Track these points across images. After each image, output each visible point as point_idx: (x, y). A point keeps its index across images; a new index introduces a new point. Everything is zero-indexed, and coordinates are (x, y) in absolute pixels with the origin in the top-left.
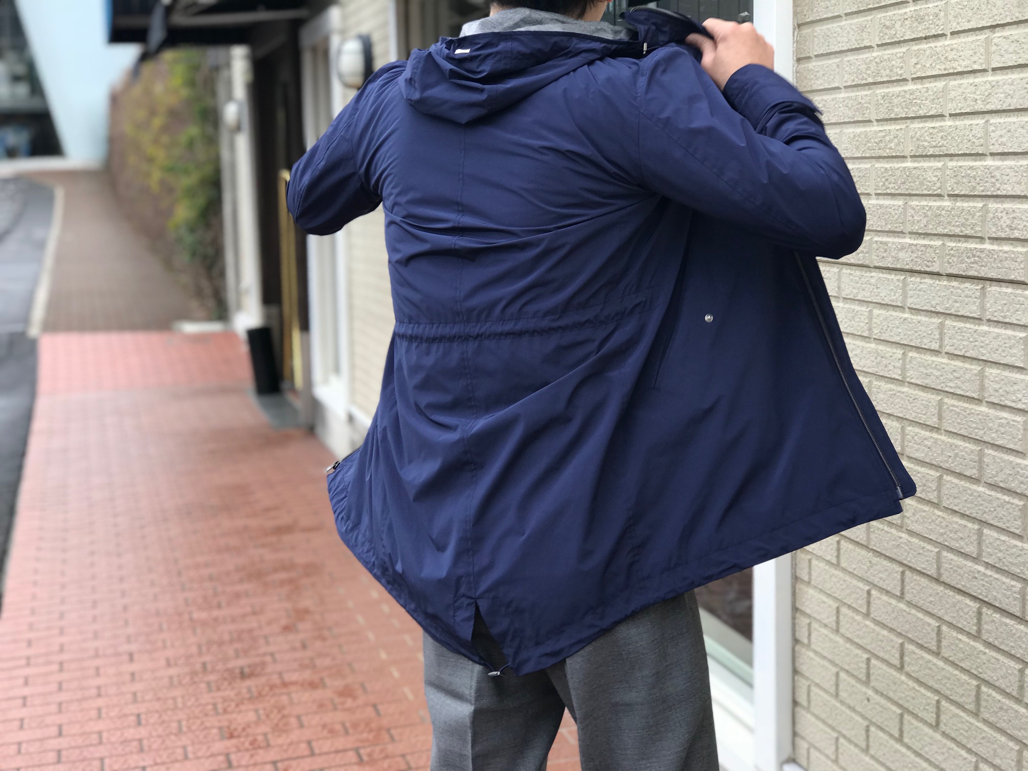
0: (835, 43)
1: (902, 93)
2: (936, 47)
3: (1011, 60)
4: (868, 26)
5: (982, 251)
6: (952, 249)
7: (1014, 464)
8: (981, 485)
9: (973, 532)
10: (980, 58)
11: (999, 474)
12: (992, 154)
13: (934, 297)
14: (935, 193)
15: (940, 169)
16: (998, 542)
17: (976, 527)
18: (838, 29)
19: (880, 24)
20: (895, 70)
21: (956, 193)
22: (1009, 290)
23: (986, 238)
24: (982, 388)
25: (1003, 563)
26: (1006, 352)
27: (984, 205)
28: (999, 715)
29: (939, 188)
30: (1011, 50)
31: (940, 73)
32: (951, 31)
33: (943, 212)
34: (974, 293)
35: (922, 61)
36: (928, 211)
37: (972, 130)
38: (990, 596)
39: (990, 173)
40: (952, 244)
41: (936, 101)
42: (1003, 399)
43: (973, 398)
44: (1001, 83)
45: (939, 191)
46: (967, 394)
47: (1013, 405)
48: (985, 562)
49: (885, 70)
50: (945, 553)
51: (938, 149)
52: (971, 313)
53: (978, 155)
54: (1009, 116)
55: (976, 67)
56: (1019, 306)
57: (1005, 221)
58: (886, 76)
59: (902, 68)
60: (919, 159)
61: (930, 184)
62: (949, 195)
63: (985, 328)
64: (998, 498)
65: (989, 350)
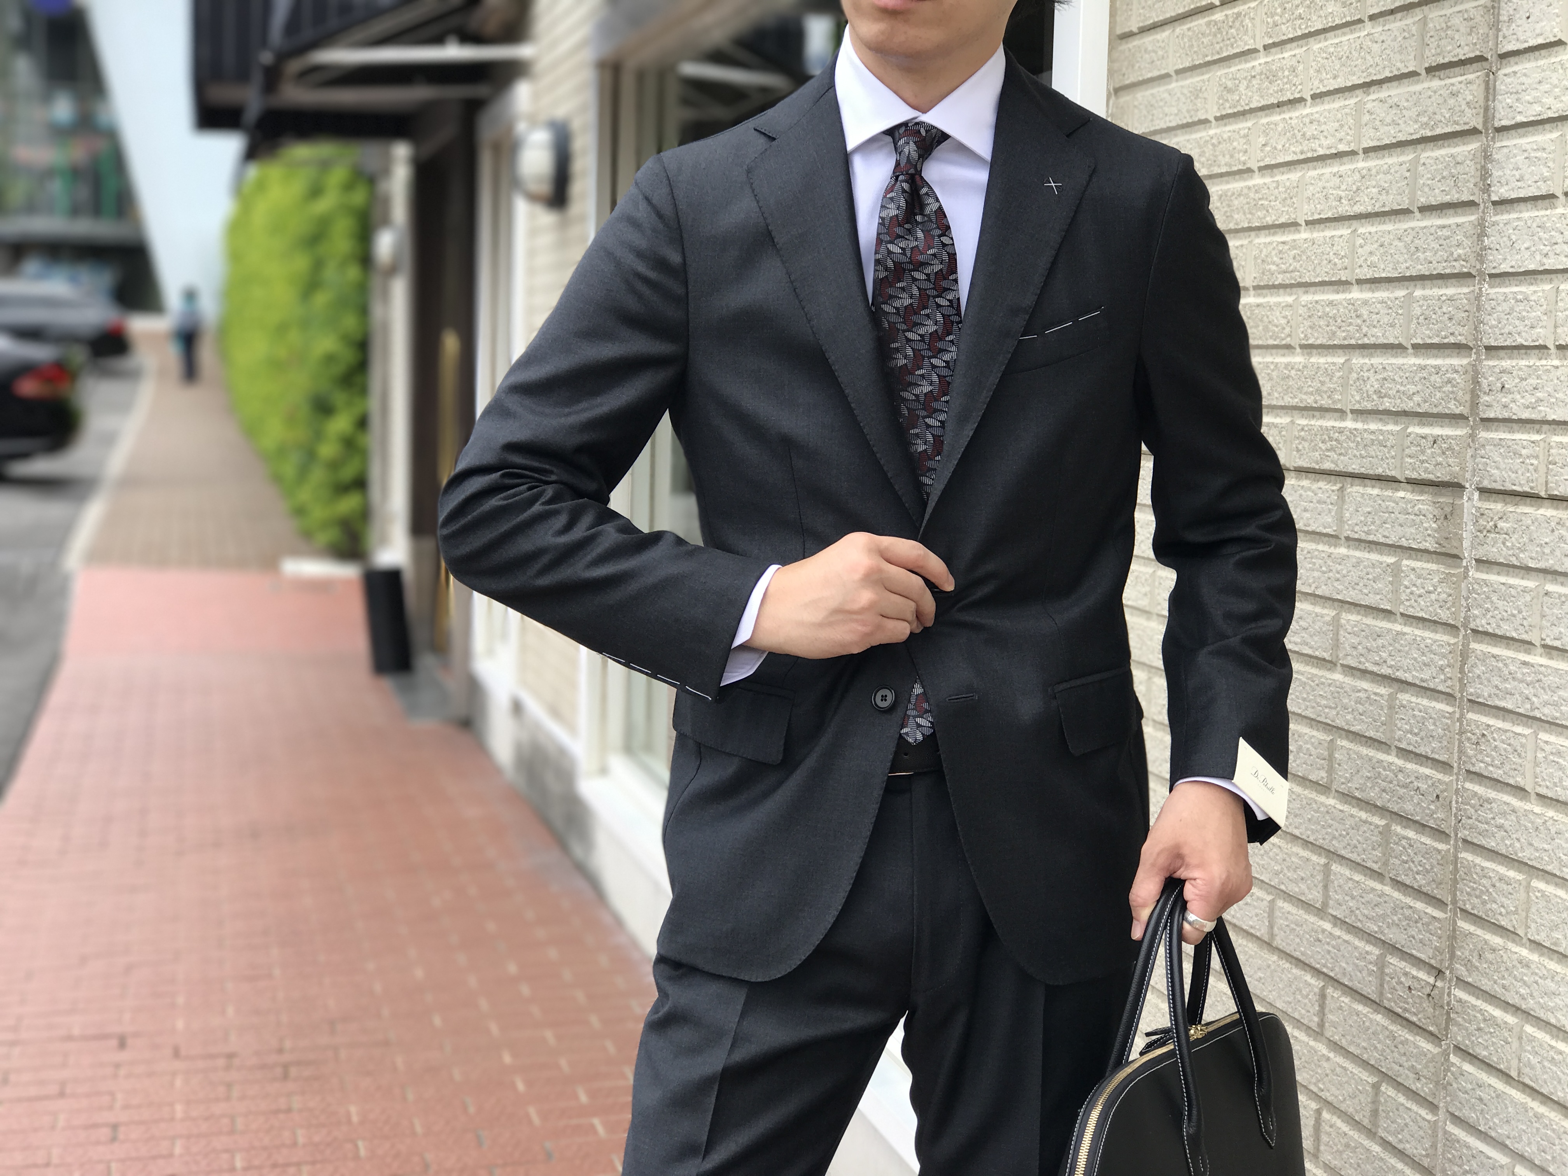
0: (1161, 116)
1: (1245, 191)
2: (1291, 118)
3: (1388, 135)
4: (1204, 88)
5: (1341, 431)
6: (1303, 429)
7: (1374, 760)
8: (1332, 795)
9: (1318, 868)
10: (1348, 134)
11: (1355, 778)
12: (1359, 282)
14: (1284, 342)
15: (1291, 306)
16: (1350, 884)
17: (1323, 861)
18: (1166, 95)
19: (1220, 85)
20: (1236, 155)
21: (1310, 342)
22: (1376, 491)
23: (1348, 411)
24: (1336, 645)
25: (1356, 916)
26: (1369, 587)
27: (1346, 361)
28: (1345, 1156)
29: (1289, 335)
30: (1388, 120)
31: (1296, 158)
32: (1312, 93)
33: (1293, 373)
34: (1328, 497)
35: (1272, 141)
36: (1273, 371)
37: (1333, 245)
38: (1337, 969)
39: (1356, 311)
40: (1303, 422)
41: (1289, 202)
42: (1363, 660)
43: (1324, 660)
44: (1374, 172)
45: (1288, 341)
46: (1317, 653)
47: (1375, 669)
48: (1332, 915)
49: (1224, 156)
50: (1280, 903)
51: (1288, 275)
52: (1325, 528)
53: (1340, 283)
54: (1384, 222)
55: (1342, 147)
56: (1387, 515)
57: (1374, 383)
58: (1226, 165)
59: (1246, 152)
60: (1265, 291)
61: (1276, 329)
62: (1302, 347)
63: (1343, 550)
64: (1352, 816)
65: (1346, 584)
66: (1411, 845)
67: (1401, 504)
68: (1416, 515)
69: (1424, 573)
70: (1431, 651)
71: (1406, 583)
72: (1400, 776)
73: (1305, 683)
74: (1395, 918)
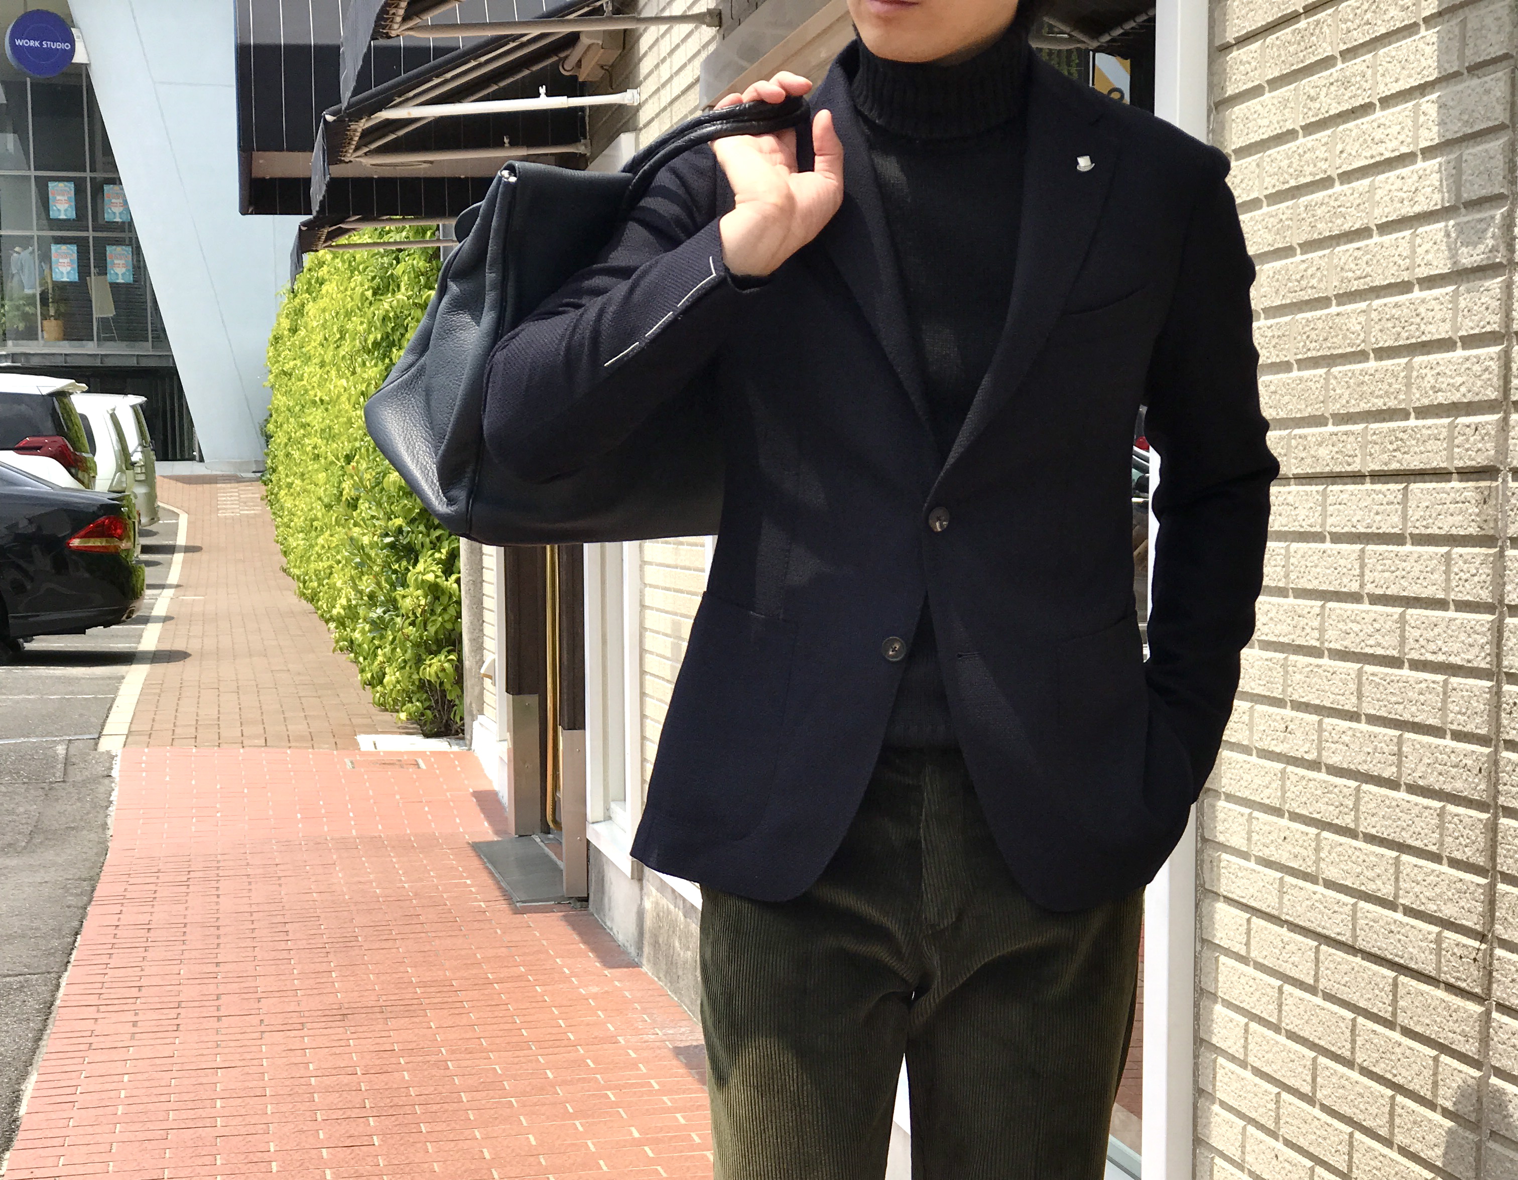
0: (1255, 129)
1: (1326, 200)
5: (1405, 431)
6: (1374, 433)
7: (1433, 747)
8: (1401, 788)
9: (1390, 862)
11: (1418, 767)
12: (1418, 281)
13: (1354, 511)
14: (1359, 349)
15: (1365, 312)
16: (1416, 870)
17: (1394, 854)
18: (1259, 108)
20: (1319, 164)
21: (1380, 346)
22: (1432, 485)
23: (1411, 410)
24: (1403, 640)
25: (1420, 901)
26: (1427, 580)
27: (1409, 360)
29: (1364, 341)
33: (1365, 379)
34: (1396, 497)
36: (1350, 378)
37: (1397, 247)
38: (1406, 955)
39: (1415, 310)
40: (1376, 426)
41: (1361, 207)
42: (1424, 651)
43: (1394, 658)
45: (1363, 347)
46: (1388, 653)
48: (1401, 905)
49: (1308, 166)
50: (1360, 904)
51: (1362, 281)
52: (1393, 528)
53: (1403, 284)
54: (1436, 221)
56: (1441, 507)
57: (1429, 380)
58: (1310, 175)
59: (1326, 160)
60: (1343, 300)
61: (1353, 337)
62: (1375, 352)
63: (1407, 548)
64: (1416, 805)
65: (1410, 580)
66: (1461, 821)
67: (1452, 495)
68: (1463, 503)
69: (1469, 557)
70: (1475, 632)
71: (1456, 570)
72: (1453, 756)
73: (1379, 684)
74: (1450, 894)
